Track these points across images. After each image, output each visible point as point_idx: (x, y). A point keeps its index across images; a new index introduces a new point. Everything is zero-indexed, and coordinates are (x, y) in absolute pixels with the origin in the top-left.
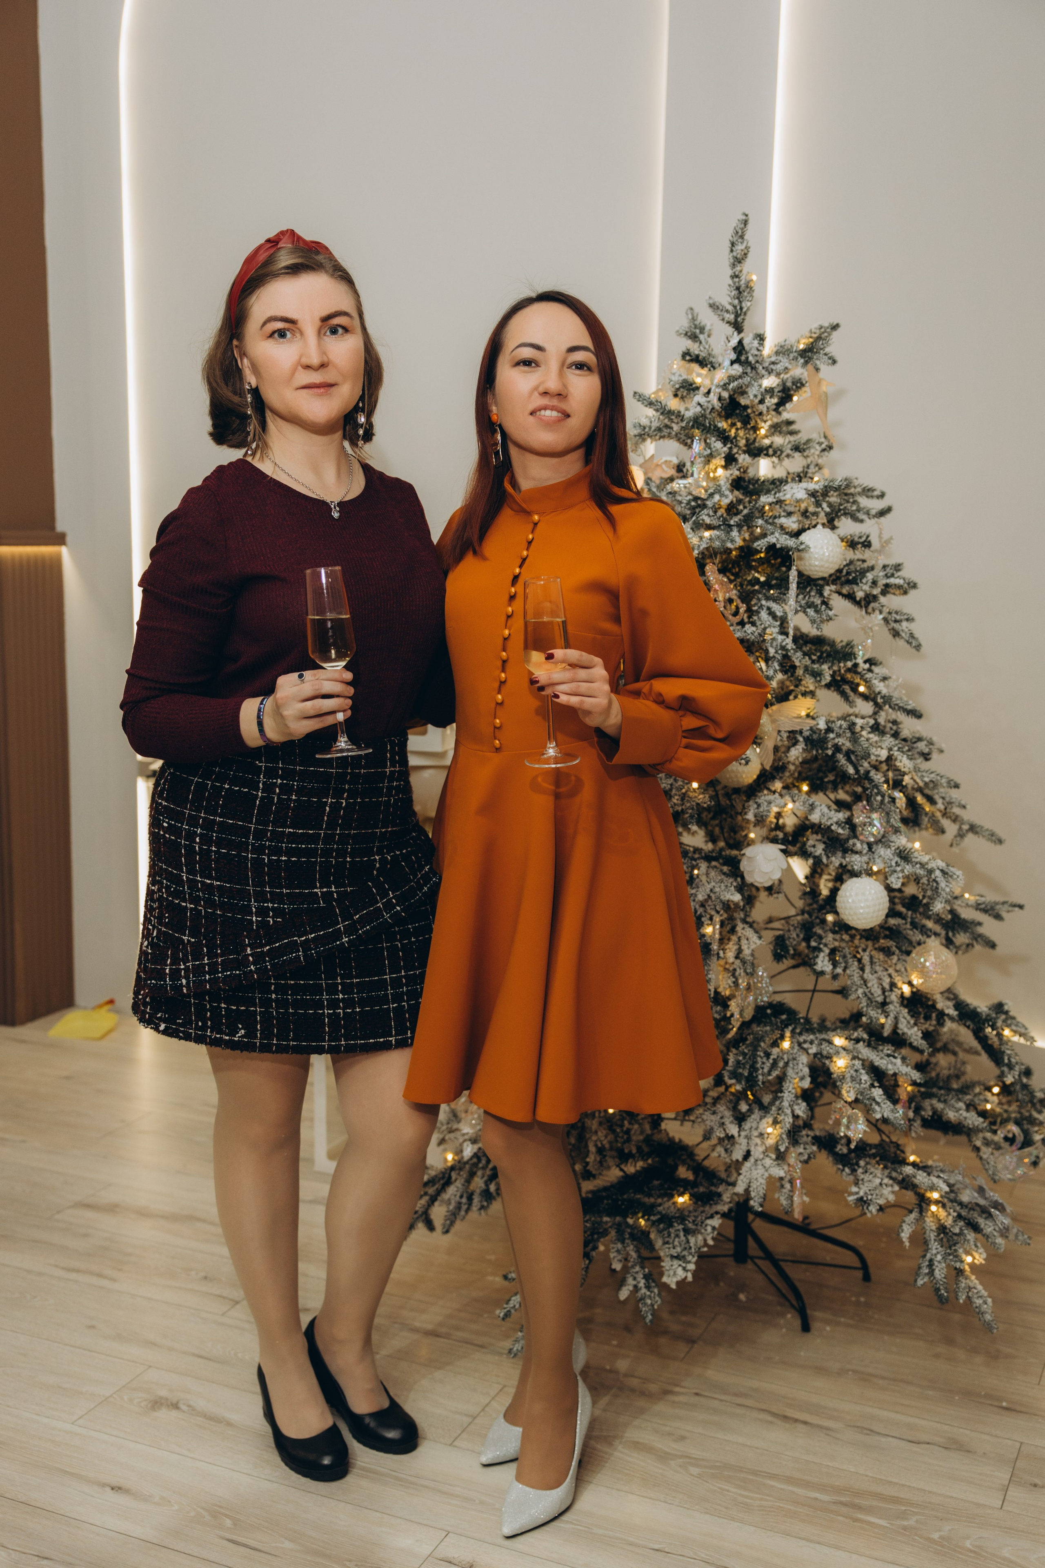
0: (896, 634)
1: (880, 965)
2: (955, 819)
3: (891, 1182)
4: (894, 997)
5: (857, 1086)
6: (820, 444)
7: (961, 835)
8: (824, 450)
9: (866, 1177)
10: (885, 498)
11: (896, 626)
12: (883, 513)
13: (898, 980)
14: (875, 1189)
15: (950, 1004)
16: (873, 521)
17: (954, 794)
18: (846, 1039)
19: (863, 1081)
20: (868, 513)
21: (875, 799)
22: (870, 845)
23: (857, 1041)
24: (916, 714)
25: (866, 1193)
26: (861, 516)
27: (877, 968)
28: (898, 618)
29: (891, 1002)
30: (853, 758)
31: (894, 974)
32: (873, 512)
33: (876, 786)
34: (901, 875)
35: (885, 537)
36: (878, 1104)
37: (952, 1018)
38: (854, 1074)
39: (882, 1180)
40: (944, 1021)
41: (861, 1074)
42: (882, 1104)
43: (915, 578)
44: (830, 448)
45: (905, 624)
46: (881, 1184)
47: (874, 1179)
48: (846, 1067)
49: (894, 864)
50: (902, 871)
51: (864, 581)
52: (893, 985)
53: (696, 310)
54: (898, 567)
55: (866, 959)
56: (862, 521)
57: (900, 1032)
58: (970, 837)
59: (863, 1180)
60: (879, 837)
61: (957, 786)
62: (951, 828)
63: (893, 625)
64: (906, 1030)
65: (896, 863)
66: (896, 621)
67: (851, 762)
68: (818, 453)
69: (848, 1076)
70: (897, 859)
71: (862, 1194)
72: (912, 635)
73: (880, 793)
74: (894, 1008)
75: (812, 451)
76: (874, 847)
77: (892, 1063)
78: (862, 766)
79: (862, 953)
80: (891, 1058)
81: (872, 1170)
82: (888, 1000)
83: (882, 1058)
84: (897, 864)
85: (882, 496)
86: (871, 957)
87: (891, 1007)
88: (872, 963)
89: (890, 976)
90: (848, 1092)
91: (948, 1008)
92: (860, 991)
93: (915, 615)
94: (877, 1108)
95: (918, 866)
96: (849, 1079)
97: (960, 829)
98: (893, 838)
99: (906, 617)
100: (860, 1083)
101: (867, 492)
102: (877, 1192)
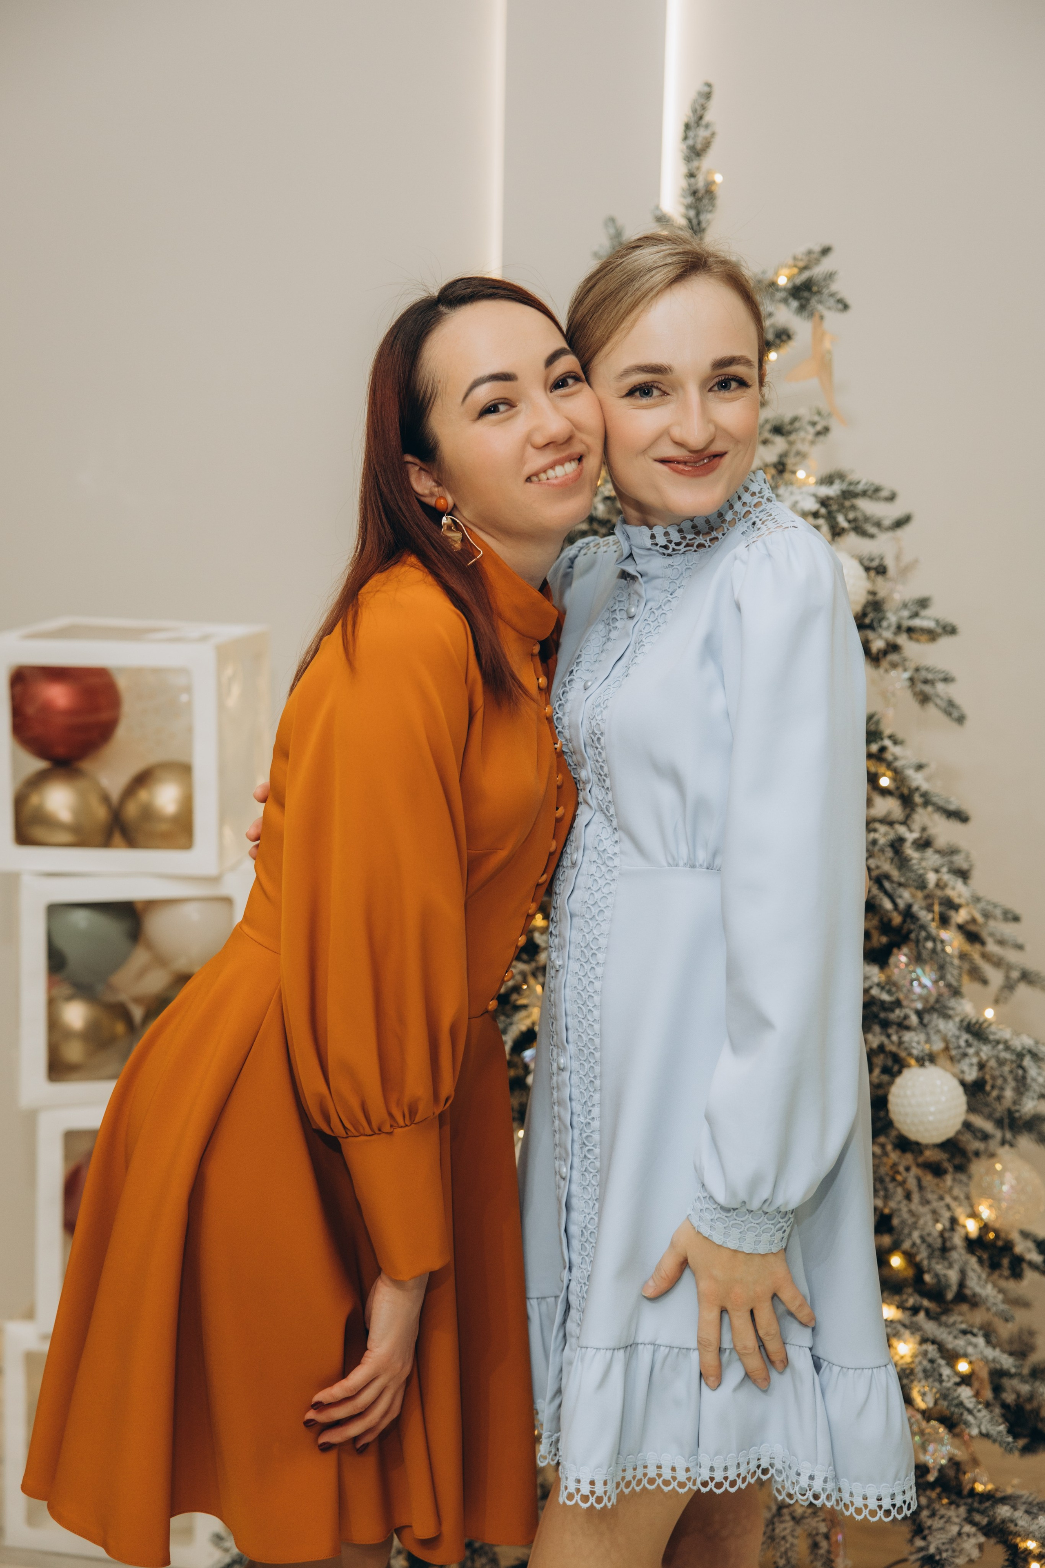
0: (924, 699)
1: (933, 1192)
2: (998, 963)
3: (973, 1530)
4: (957, 1240)
5: (937, 1384)
6: (814, 424)
7: (1009, 986)
8: (818, 434)
9: (937, 1523)
10: (898, 501)
11: (927, 688)
12: (900, 523)
13: (961, 1213)
14: (952, 1541)
15: (1030, 1244)
16: (890, 534)
17: (1008, 930)
18: (898, 1307)
19: (945, 1377)
20: (878, 524)
21: (924, 947)
22: (919, 1014)
23: (915, 1310)
24: (959, 816)
25: (938, 1549)
26: (872, 530)
27: (930, 1196)
28: (930, 676)
29: (954, 1248)
30: (887, 885)
31: (953, 1204)
32: (887, 522)
33: (923, 927)
34: (975, 1060)
35: (907, 559)
36: (970, 1411)
37: (1033, 1266)
38: (928, 1366)
39: (962, 1527)
40: (1022, 1271)
41: (939, 1365)
42: (975, 1411)
43: (950, 618)
44: (826, 430)
45: (940, 687)
46: (960, 1534)
47: (948, 1526)
48: (914, 1356)
49: (962, 1043)
50: (977, 1053)
51: (885, 624)
52: (954, 1221)
53: (620, 222)
54: (923, 603)
55: (912, 1184)
56: (872, 536)
57: (968, 1292)
58: (1023, 990)
59: (930, 1528)
60: (932, 1000)
61: (1016, 919)
62: (995, 977)
63: (920, 687)
64: (978, 1290)
65: (967, 1041)
66: (926, 682)
67: (886, 893)
68: (810, 437)
69: (918, 1370)
70: (965, 1036)
71: (932, 1550)
72: (951, 703)
73: (929, 937)
74: (959, 1254)
75: (802, 434)
76: (926, 1018)
77: (970, 1343)
78: (901, 897)
79: (904, 1174)
80: (969, 1336)
81: (942, 1511)
82: (948, 1244)
83: (955, 1337)
84: (969, 1045)
85: (892, 498)
86: (919, 1180)
87: (954, 1255)
88: (921, 1187)
89: (948, 1207)
90: (923, 1395)
91: (1029, 1251)
92: (916, 1235)
93: (954, 672)
94: (970, 1418)
95: (1001, 1047)
96: (921, 1375)
97: (1007, 977)
98: (952, 1003)
99: (942, 676)
100: (941, 1381)
101: (873, 493)
102: (954, 1545)
